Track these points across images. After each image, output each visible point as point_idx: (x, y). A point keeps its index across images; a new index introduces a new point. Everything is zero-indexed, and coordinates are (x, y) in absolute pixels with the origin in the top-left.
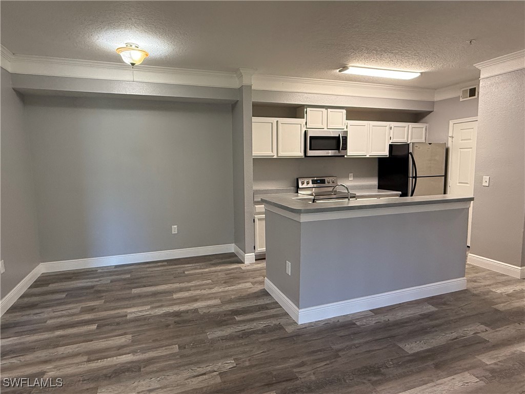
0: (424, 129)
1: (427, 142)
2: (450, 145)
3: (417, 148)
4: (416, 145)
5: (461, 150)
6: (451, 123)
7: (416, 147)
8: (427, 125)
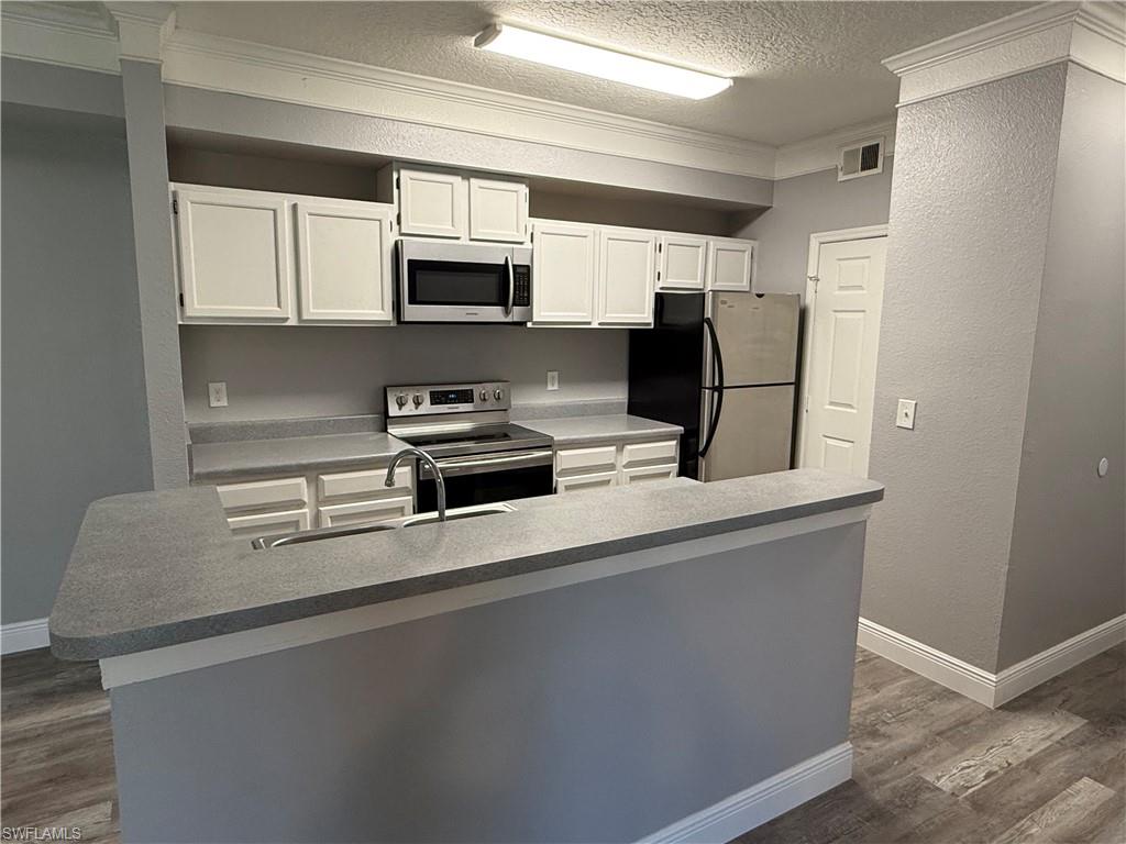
0: (747, 256)
1: (754, 292)
2: (809, 300)
3: (726, 306)
4: (722, 297)
5: (839, 315)
6: (814, 240)
7: (724, 302)
8: (756, 244)
